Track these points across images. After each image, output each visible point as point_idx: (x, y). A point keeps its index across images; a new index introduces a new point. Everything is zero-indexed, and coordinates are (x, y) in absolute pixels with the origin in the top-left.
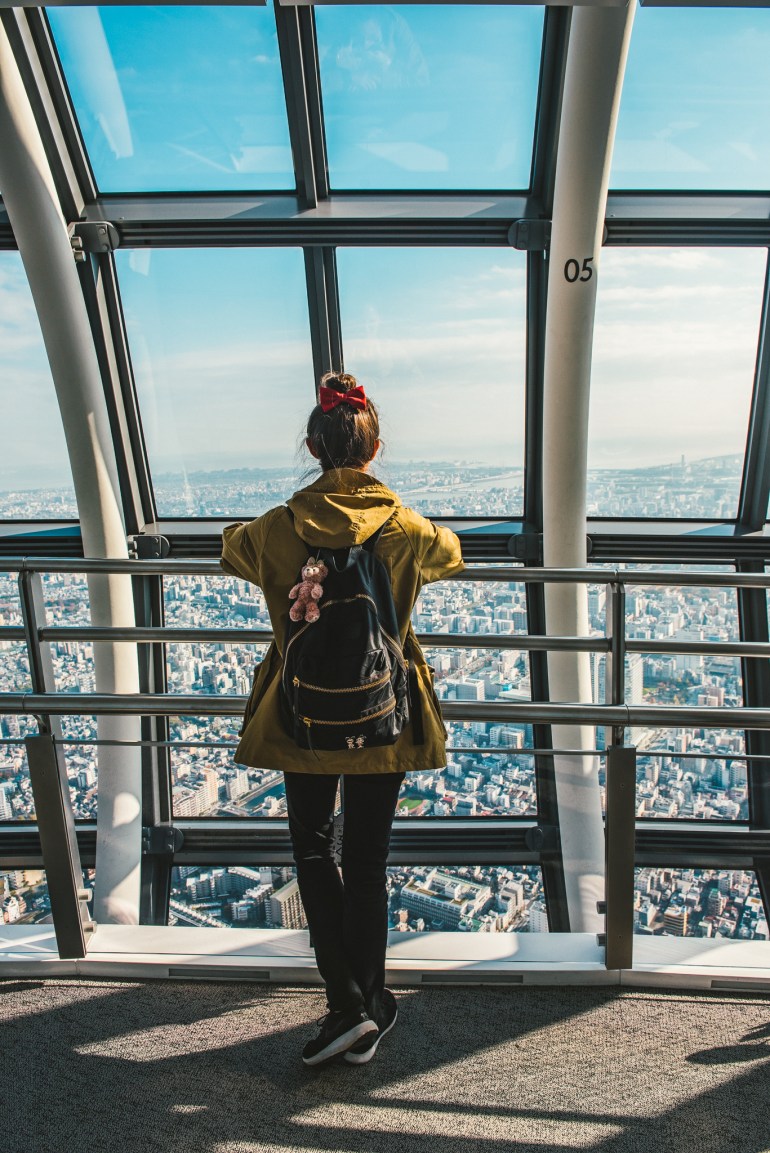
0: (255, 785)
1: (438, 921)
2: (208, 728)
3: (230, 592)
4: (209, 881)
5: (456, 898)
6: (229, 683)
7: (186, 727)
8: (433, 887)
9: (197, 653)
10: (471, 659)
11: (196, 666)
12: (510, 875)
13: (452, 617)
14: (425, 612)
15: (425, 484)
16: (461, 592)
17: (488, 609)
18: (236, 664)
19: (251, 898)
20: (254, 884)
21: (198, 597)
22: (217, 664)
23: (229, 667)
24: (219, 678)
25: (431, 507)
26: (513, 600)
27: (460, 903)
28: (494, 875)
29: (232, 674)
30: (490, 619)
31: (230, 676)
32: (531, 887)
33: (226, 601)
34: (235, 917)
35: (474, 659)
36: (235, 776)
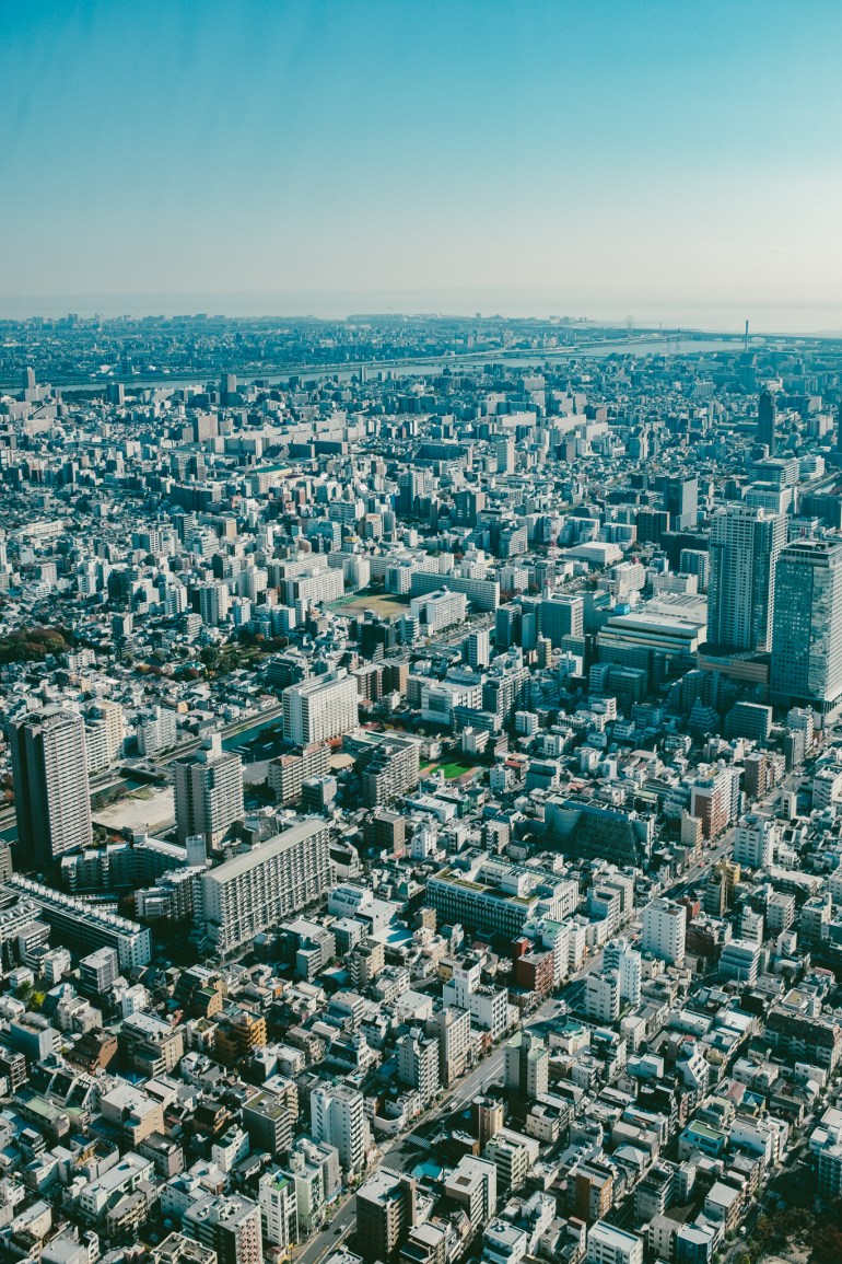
0: (187, 737)
1: (485, 931)
2: (112, 657)
3: (164, 473)
4: (98, 861)
5: (521, 895)
6: (153, 595)
7: (76, 652)
8: (480, 880)
9: (101, 551)
10: (562, 578)
11: (99, 569)
12: (613, 869)
13: (535, 516)
14: (489, 509)
15: (498, 345)
16: (551, 487)
17: (593, 509)
18: (167, 567)
19: (169, 884)
20: (176, 864)
21: (111, 479)
22: (135, 567)
23: (155, 570)
24: (136, 586)
25: (507, 375)
26: (638, 498)
27: (527, 902)
28: (586, 871)
29: (158, 582)
30: (597, 521)
31: (155, 585)
32: (648, 888)
33: (157, 486)
34: (140, 914)
35: (568, 579)
36: (153, 718)
